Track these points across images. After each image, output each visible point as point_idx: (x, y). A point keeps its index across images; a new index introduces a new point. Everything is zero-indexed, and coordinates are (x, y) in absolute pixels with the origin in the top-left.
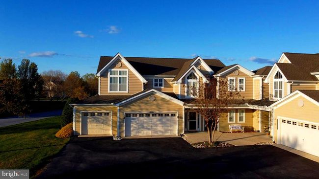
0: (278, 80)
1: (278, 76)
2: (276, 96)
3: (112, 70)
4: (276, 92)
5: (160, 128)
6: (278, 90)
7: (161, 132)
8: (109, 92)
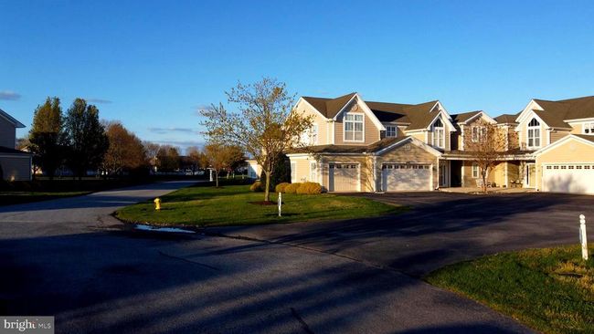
0: (534, 128)
1: (534, 123)
2: (530, 145)
3: (348, 113)
4: (531, 141)
5: (417, 181)
6: (534, 138)
7: (418, 185)
8: (344, 140)
